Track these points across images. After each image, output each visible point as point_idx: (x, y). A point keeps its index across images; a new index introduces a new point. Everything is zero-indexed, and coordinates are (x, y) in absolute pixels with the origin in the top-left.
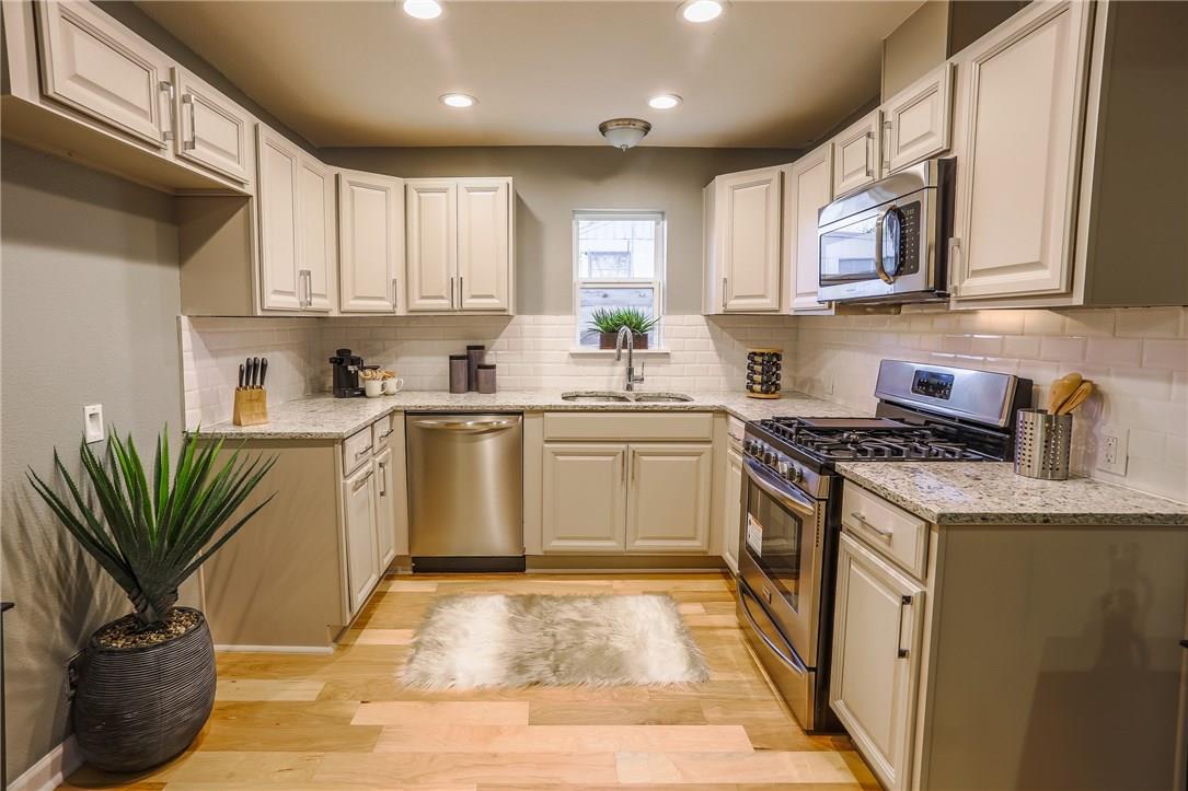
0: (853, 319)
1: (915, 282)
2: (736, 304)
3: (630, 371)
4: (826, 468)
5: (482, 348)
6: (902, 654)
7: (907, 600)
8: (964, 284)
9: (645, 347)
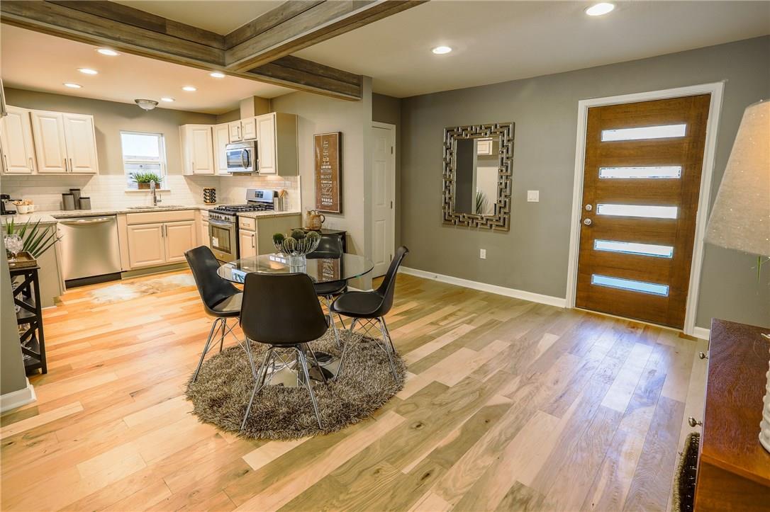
0: (239, 177)
1: (250, 169)
2: (197, 172)
3: (155, 198)
4: (234, 215)
5: (79, 190)
6: (253, 247)
7: (253, 235)
8: (261, 170)
9: (159, 188)
